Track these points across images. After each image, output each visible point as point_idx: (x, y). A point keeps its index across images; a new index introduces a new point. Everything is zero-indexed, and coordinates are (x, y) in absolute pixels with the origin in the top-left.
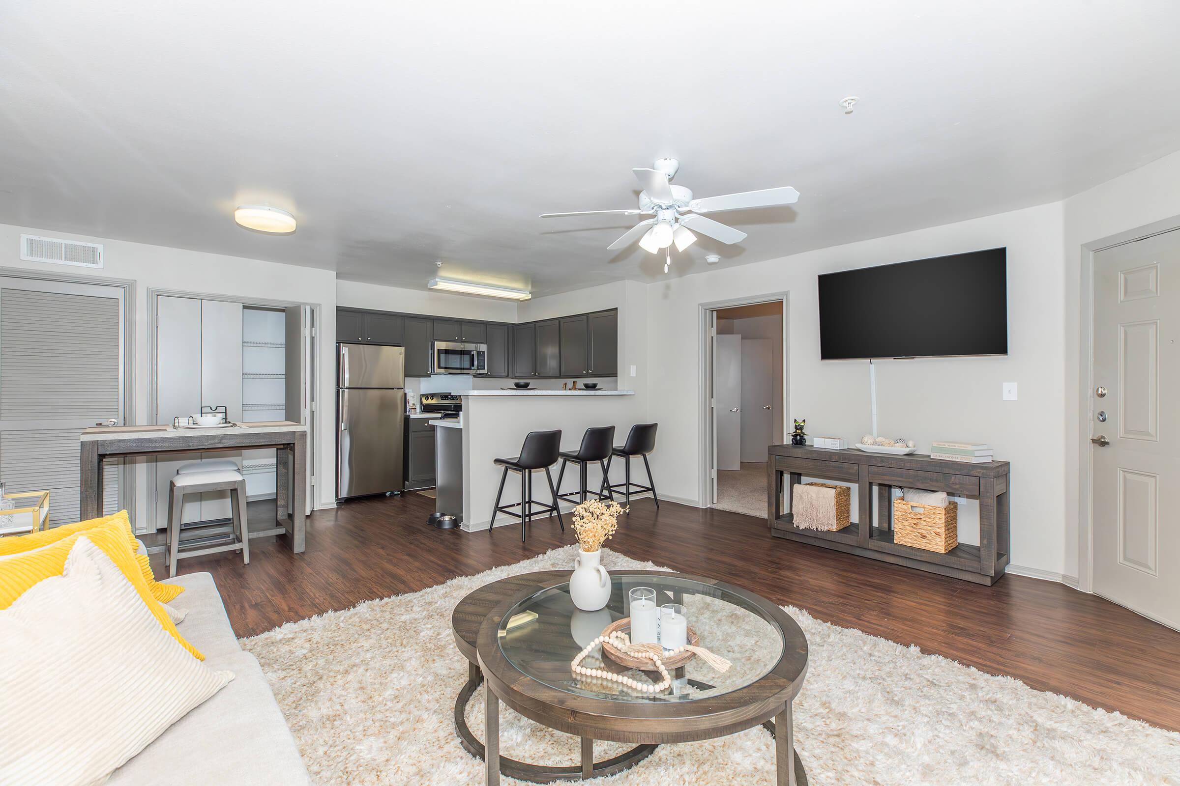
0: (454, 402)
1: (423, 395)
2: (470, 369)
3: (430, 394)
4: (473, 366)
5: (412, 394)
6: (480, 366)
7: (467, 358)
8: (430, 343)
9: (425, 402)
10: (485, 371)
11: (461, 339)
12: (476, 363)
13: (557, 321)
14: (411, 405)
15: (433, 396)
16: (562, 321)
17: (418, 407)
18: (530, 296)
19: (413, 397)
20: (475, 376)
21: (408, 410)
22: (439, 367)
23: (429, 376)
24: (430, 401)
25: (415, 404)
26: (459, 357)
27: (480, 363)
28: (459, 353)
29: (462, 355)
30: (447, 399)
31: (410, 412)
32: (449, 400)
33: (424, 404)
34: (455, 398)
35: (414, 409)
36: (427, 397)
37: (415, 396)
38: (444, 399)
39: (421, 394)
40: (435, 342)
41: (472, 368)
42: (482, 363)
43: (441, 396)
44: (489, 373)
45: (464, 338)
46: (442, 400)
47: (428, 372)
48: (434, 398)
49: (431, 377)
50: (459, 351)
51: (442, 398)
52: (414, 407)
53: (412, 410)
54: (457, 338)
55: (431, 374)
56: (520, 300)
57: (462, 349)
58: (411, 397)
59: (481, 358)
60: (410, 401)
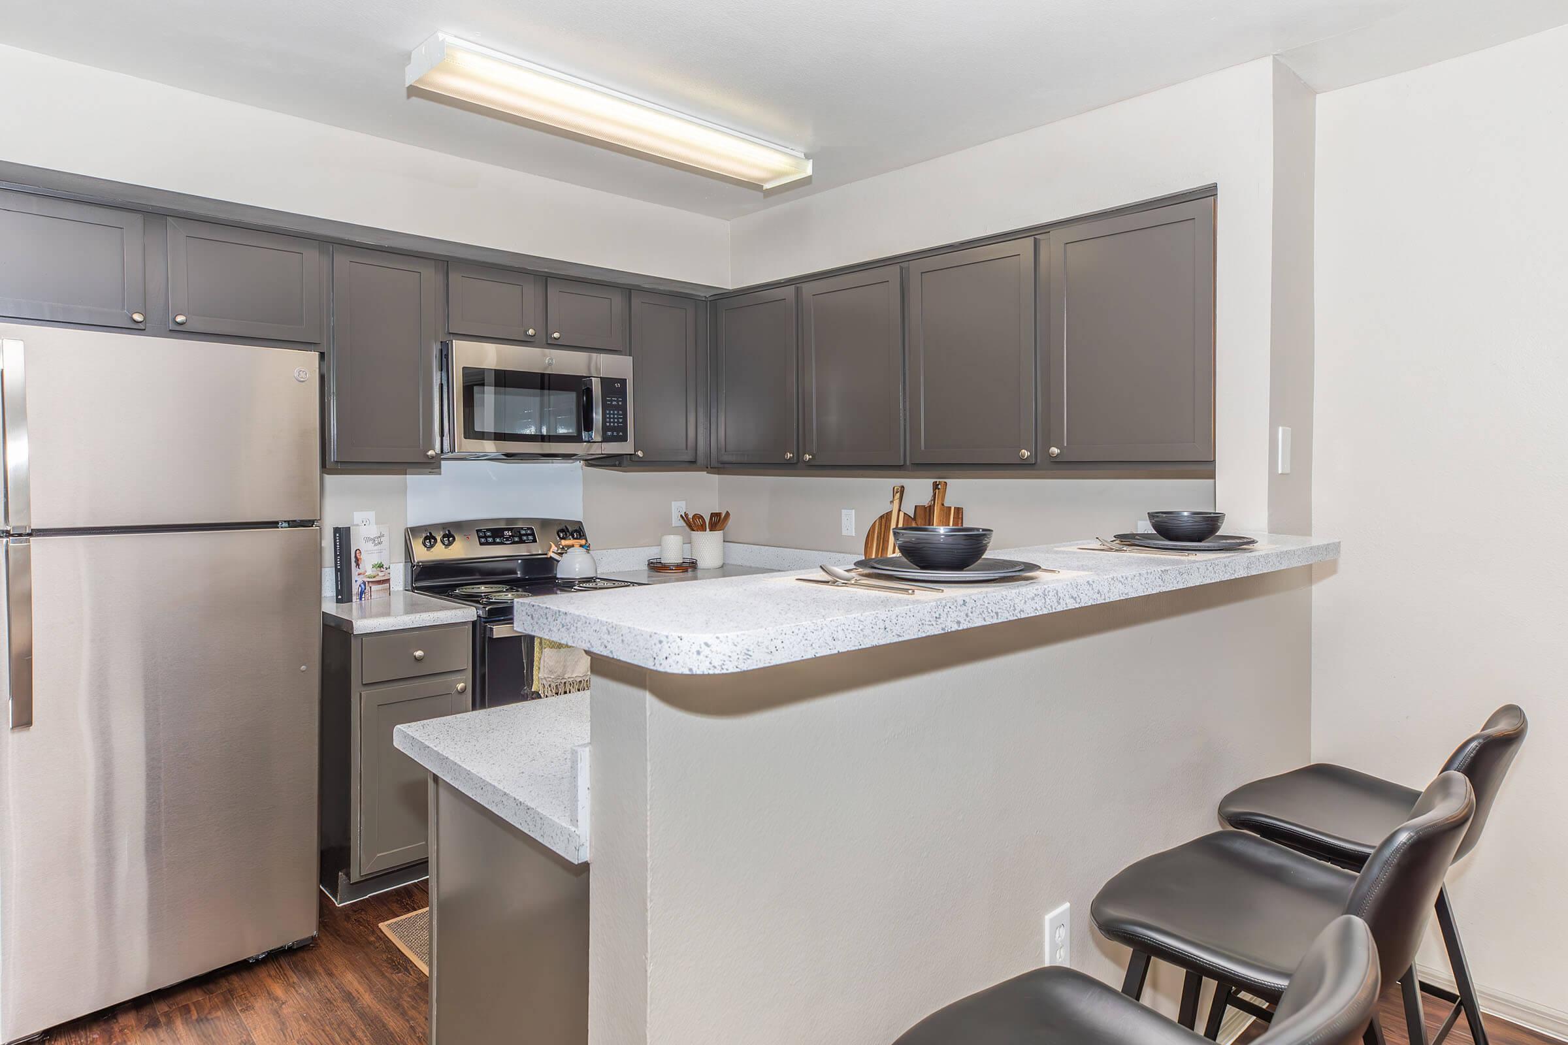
0: (522, 550)
1: (414, 531)
2: (577, 439)
3: (444, 526)
4: (589, 427)
5: (372, 531)
6: (612, 429)
7: (568, 400)
8: (435, 350)
9: (422, 554)
10: (626, 448)
11: (548, 335)
12: (597, 416)
13: (894, 271)
14: (370, 572)
15: (450, 532)
16: (915, 266)
17: (398, 575)
18: (808, 169)
19: (377, 540)
20: (595, 462)
21: (355, 589)
22: (471, 432)
23: (431, 465)
24: (440, 553)
25: (381, 566)
26: (538, 399)
27: (614, 418)
28: (544, 382)
29: (546, 392)
30: (498, 540)
31: (361, 604)
32: (505, 544)
33: (418, 562)
34: (527, 535)
35: (382, 584)
36: (426, 538)
37: (381, 536)
38: (490, 540)
39: (410, 528)
40: (454, 341)
41: (584, 435)
42: (621, 418)
43: (477, 531)
44: (640, 454)
45: (556, 335)
46: (481, 544)
47: (431, 453)
48: (454, 539)
49: (440, 467)
50: (543, 375)
51: (482, 537)
52: (381, 574)
53: (374, 588)
54: (531, 332)
55: (442, 457)
56: (767, 186)
57: (546, 368)
58: (368, 539)
59: (614, 403)
60: (364, 557)
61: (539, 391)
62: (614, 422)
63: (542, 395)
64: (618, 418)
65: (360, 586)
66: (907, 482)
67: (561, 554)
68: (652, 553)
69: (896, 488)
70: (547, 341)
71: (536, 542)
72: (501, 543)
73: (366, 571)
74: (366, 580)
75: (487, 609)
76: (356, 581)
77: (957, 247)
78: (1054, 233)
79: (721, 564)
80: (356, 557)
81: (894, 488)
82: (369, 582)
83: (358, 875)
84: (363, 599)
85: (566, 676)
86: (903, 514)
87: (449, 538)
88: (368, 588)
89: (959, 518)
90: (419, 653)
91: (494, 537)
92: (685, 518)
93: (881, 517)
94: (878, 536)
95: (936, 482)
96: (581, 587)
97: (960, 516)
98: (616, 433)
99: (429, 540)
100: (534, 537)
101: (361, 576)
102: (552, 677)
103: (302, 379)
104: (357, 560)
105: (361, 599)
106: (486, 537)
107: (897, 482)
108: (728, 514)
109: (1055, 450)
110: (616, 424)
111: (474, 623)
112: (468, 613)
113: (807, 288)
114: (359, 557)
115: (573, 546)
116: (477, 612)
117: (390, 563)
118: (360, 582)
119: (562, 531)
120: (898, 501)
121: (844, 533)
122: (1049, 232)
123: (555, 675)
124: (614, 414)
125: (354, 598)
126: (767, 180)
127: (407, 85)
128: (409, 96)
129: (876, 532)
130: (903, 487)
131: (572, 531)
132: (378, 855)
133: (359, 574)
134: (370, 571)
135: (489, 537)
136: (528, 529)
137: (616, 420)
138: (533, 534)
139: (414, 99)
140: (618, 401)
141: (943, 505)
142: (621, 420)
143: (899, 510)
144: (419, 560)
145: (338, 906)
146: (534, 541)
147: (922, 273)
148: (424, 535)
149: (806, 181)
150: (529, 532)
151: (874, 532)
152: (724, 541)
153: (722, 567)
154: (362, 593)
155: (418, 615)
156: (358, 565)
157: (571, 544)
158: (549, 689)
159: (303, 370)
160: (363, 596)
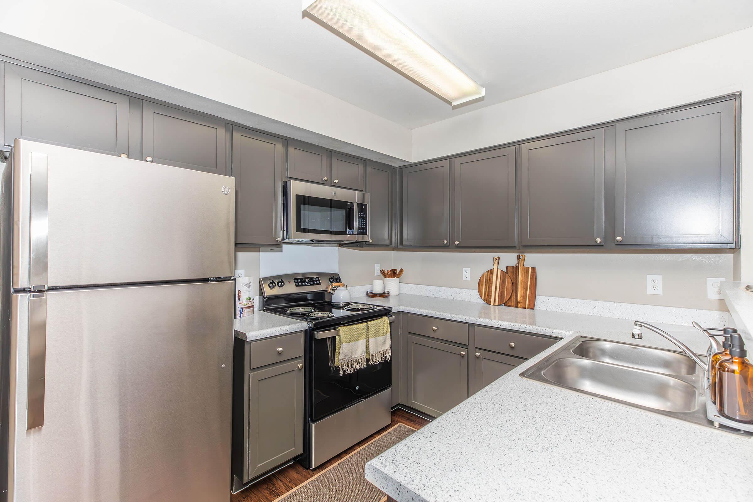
0: (315, 289)
1: (265, 279)
2: (344, 233)
3: (279, 277)
4: (351, 227)
5: (247, 280)
6: (361, 229)
7: (340, 214)
8: (281, 185)
9: (268, 292)
10: (366, 238)
11: (333, 180)
12: (356, 222)
15: (282, 280)
16: (525, 147)
17: (256, 302)
18: (483, 93)
19: (248, 285)
21: (238, 311)
22: (299, 229)
23: (277, 246)
24: (277, 291)
25: (250, 299)
26: (329, 213)
27: (362, 223)
28: (331, 204)
29: (333, 209)
30: (304, 284)
31: (240, 320)
32: (307, 286)
33: (267, 296)
34: (316, 281)
35: (250, 308)
36: (271, 283)
37: (250, 283)
38: (300, 284)
39: (262, 278)
40: (292, 181)
41: (348, 231)
42: (364, 223)
43: (294, 279)
44: (371, 241)
45: (336, 181)
46: (296, 286)
47: (279, 239)
48: (284, 283)
49: (282, 247)
50: (331, 200)
51: (297, 282)
52: (250, 303)
53: (247, 310)
54: (325, 179)
55: (283, 241)
56: (454, 103)
57: (333, 197)
58: (244, 285)
59: (362, 216)
60: (242, 294)
61: (330, 208)
62: (362, 225)
63: (331, 211)
64: (363, 223)
65: (240, 310)
66: (501, 255)
67: (334, 290)
68: (367, 288)
69: (495, 258)
70: (331, 183)
71: (321, 284)
72: (305, 285)
73: (243, 302)
74: (243, 306)
75: (314, 323)
76: (238, 307)
77: (550, 136)
78: (618, 125)
79: (398, 294)
80: (238, 294)
81: (494, 258)
82: (244, 307)
83: (247, 478)
84: (241, 317)
85: (353, 357)
86: (500, 271)
87: (281, 283)
88: (243, 311)
89: (534, 273)
90: (280, 349)
91: (302, 282)
92: (383, 272)
93: (487, 272)
94: (486, 282)
95: (520, 255)
96: (348, 307)
97: (535, 272)
98: (363, 231)
99: (272, 285)
100: (319, 282)
101: (241, 304)
102: (346, 358)
103: (226, 193)
104: (239, 296)
105: (240, 317)
106: (298, 282)
107: (496, 255)
108: (401, 270)
109: (619, 238)
110: (362, 226)
111: (306, 331)
112: (303, 325)
113: (457, 161)
114: (240, 294)
115: (339, 286)
116: (308, 325)
117: (254, 296)
118: (240, 308)
119: (332, 278)
120: (497, 264)
121: (464, 279)
122: (615, 125)
123: (348, 357)
124: (362, 221)
125: (237, 317)
126: (456, 99)
127: (303, 10)
128: (303, 17)
129: (485, 279)
130: (499, 257)
131: (335, 278)
132: (258, 466)
133: (240, 304)
134: (245, 302)
135: (300, 282)
136: (317, 278)
137: (362, 224)
138: (319, 280)
139: (306, 18)
140: (363, 215)
141: (523, 266)
142: (364, 224)
143: (498, 269)
144: (268, 294)
145: (233, 494)
146: (320, 284)
147: (529, 150)
148: (269, 282)
149: (482, 99)
150: (317, 279)
151: (483, 279)
152: (400, 283)
153: (399, 295)
154: (241, 313)
155: (279, 328)
156: (239, 299)
157: (339, 285)
158: (344, 365)
159: (227, 187)
160: (241, 315)
